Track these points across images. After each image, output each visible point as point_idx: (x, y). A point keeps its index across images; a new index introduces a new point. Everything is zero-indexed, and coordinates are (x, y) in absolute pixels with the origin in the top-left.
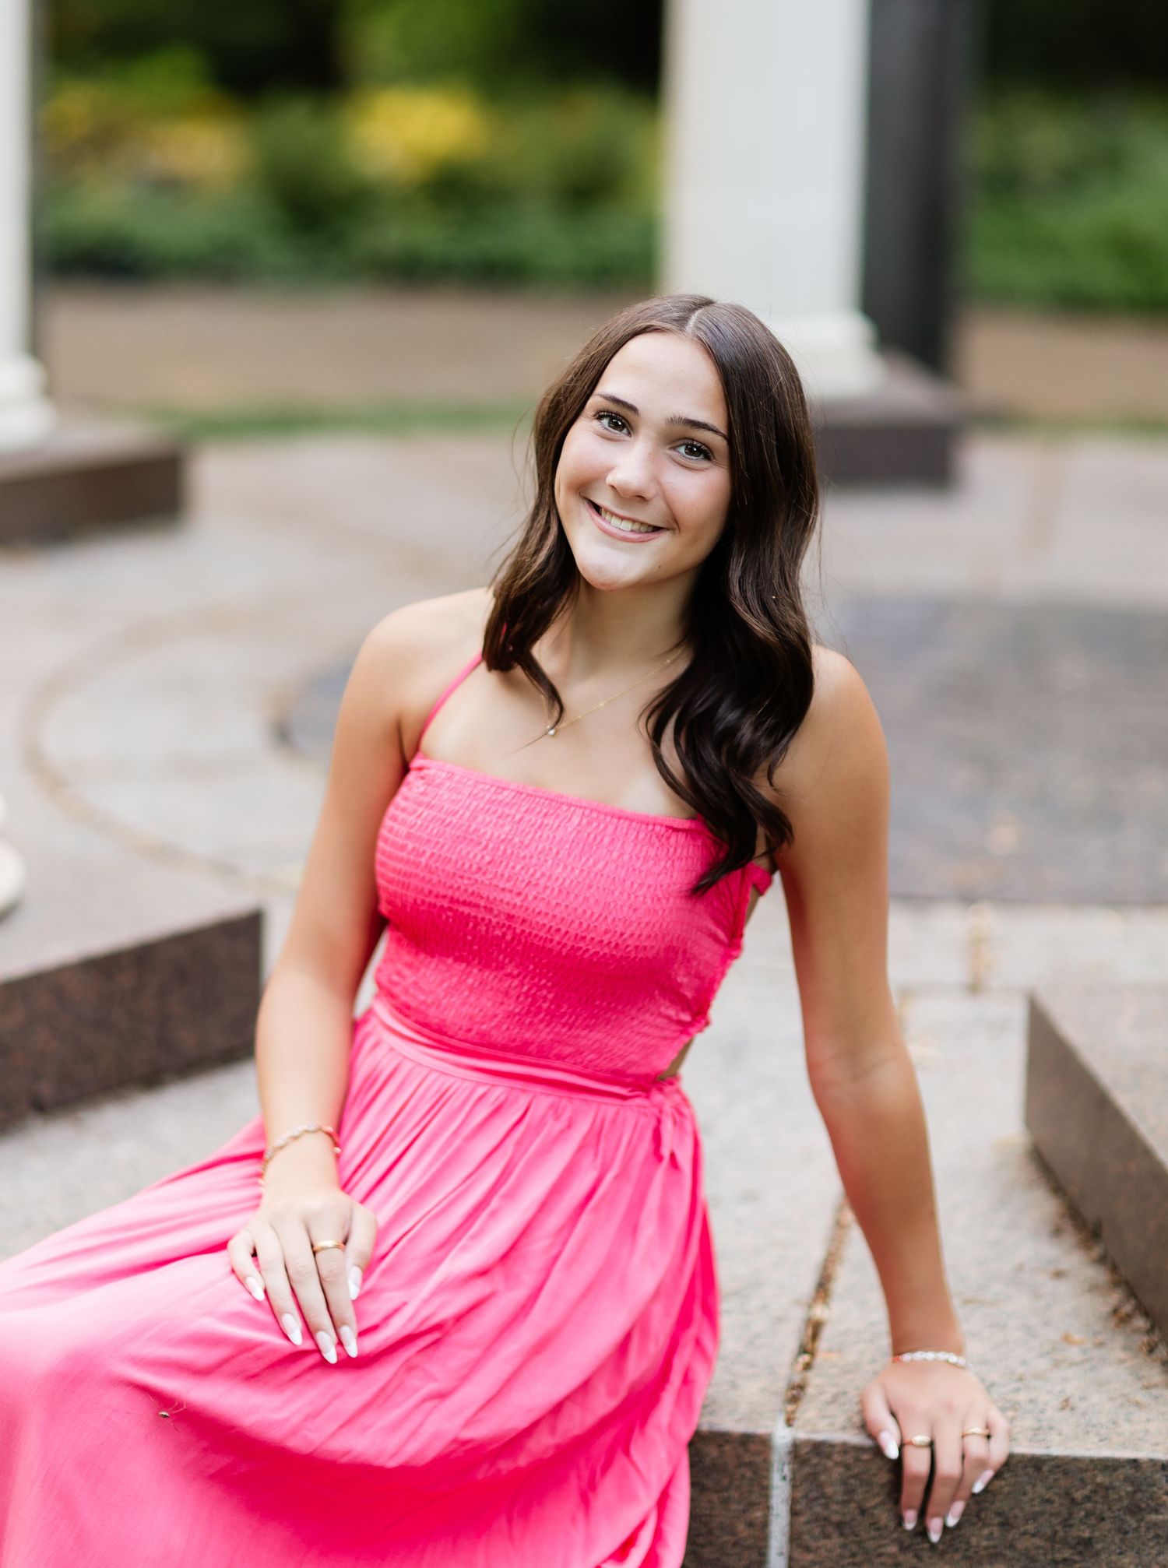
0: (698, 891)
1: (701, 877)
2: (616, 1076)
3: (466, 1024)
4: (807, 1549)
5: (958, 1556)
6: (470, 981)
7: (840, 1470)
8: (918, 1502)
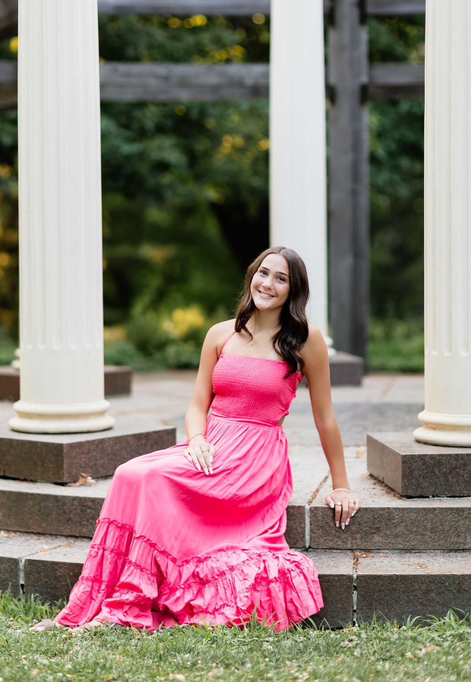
1: (286, 375)
2: (268, 421)
4: (314, 533)
5: (349, 533)
6: (235, 401)
7: (321, 513)
8: (339, 519)
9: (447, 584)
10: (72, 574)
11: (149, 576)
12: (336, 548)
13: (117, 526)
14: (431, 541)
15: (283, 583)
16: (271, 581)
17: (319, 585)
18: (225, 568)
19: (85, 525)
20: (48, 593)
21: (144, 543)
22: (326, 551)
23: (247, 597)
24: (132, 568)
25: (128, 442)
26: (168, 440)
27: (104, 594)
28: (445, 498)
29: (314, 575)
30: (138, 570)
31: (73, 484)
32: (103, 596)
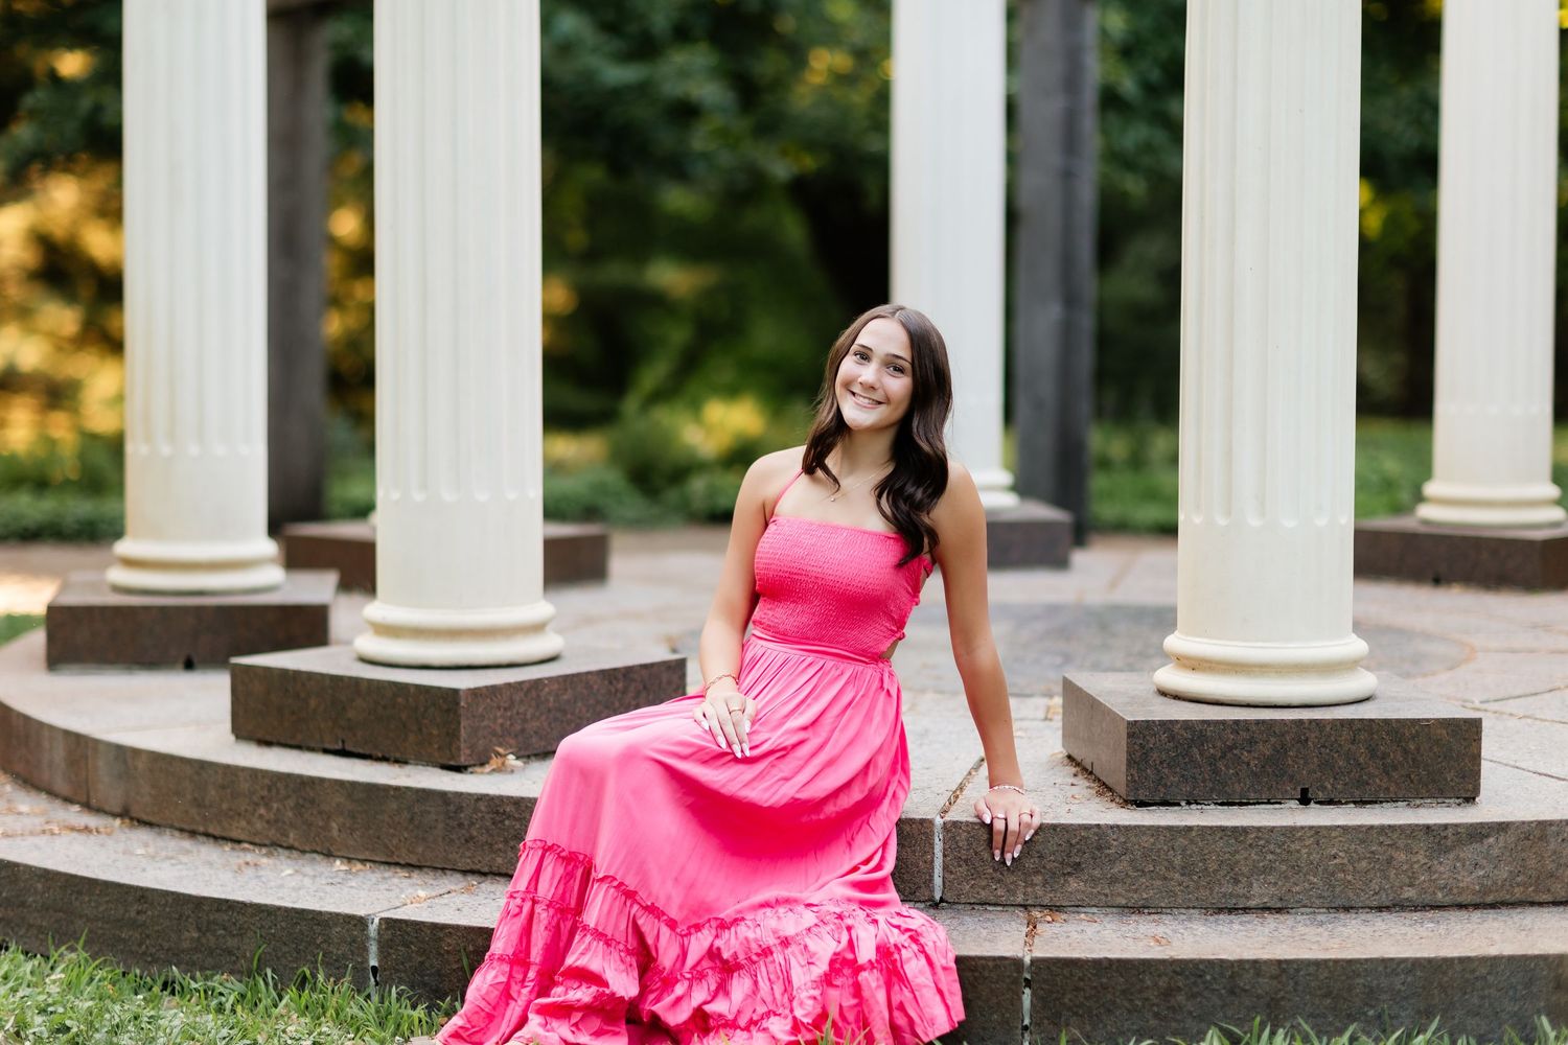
0: (899, 566)
2: (863, 653)
3: (796, 630)
4: (951, 872)
5: (1020, 873)
7: (966, 834)
8: (1000, 846)
9: (1208, 977)
10: (471, 948)
11: (623, 954)
12: (993, 902)
13: (559, 857)
14: (1183, 891)
15: (885, 971)
16: (862, 968)
17: (957, 977)
18: (771, 941)
19: (500, 850)
20: (425, 985)
21: (612, 890)
22: (974, 909)
23: (815, 998)
24: (588, 938)
25: (589, 687)
26: (669, 683)
27: (533, 988)
28: (1212, 806)
29: (946, 957)
30: (601, 943)
31: (478, 769)
32: (531, 992)
